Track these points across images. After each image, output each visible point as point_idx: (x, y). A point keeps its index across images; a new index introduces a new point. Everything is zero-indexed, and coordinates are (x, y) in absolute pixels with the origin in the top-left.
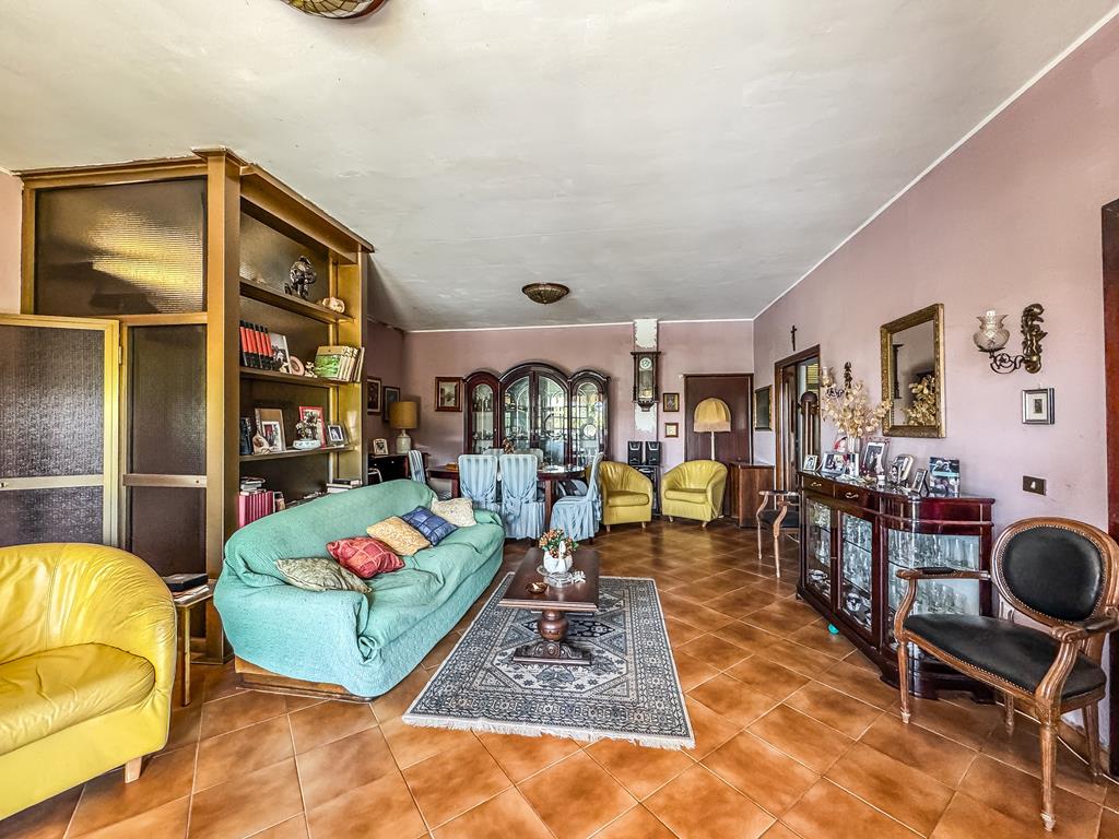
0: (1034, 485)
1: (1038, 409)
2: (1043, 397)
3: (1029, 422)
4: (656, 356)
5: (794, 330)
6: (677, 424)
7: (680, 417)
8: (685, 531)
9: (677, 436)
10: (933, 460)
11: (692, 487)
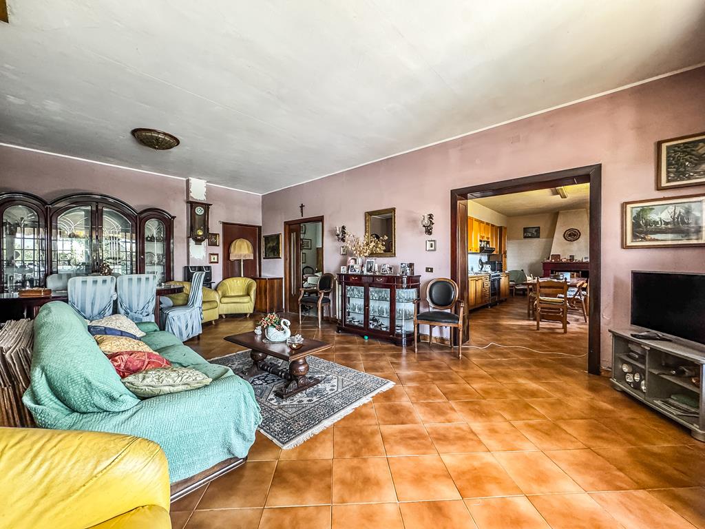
0: (430, 270)
1: (432, 247)
2: (433, 243)
3: (429, 250)
4: (206, 207)
5: (302, 206)
6: (217, 255)
7: (219, 250)
8: (240, 321)
9: (217, 263)
10: (402, 264)
11: (233, 294)
